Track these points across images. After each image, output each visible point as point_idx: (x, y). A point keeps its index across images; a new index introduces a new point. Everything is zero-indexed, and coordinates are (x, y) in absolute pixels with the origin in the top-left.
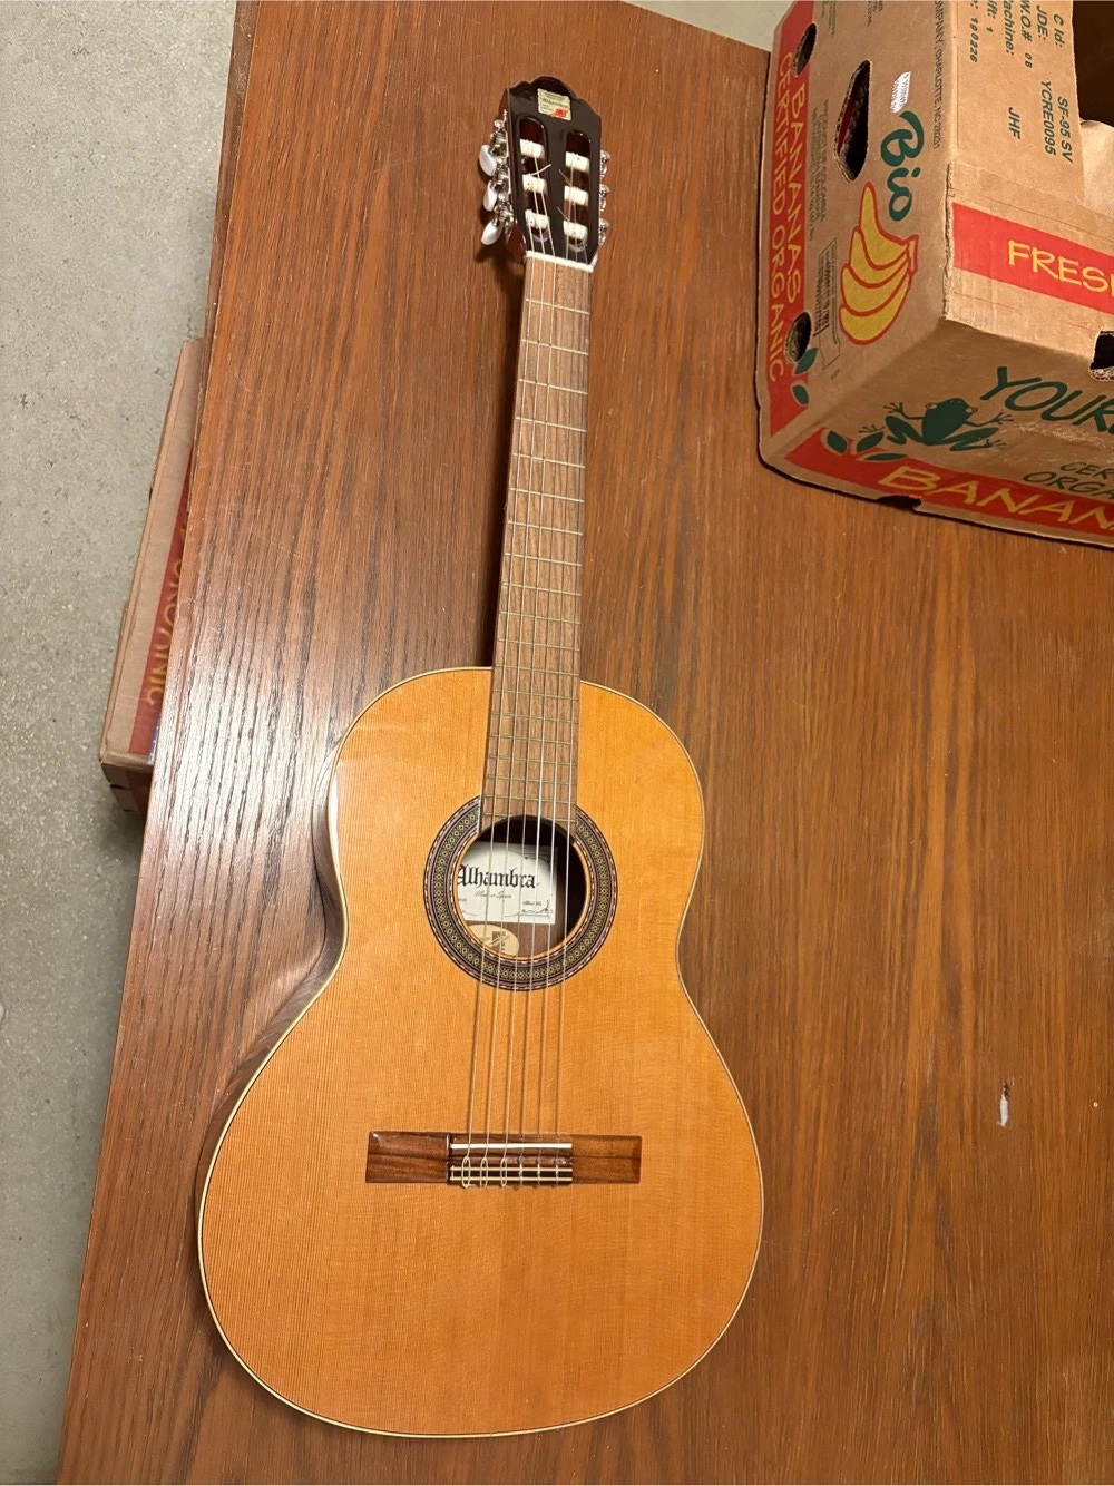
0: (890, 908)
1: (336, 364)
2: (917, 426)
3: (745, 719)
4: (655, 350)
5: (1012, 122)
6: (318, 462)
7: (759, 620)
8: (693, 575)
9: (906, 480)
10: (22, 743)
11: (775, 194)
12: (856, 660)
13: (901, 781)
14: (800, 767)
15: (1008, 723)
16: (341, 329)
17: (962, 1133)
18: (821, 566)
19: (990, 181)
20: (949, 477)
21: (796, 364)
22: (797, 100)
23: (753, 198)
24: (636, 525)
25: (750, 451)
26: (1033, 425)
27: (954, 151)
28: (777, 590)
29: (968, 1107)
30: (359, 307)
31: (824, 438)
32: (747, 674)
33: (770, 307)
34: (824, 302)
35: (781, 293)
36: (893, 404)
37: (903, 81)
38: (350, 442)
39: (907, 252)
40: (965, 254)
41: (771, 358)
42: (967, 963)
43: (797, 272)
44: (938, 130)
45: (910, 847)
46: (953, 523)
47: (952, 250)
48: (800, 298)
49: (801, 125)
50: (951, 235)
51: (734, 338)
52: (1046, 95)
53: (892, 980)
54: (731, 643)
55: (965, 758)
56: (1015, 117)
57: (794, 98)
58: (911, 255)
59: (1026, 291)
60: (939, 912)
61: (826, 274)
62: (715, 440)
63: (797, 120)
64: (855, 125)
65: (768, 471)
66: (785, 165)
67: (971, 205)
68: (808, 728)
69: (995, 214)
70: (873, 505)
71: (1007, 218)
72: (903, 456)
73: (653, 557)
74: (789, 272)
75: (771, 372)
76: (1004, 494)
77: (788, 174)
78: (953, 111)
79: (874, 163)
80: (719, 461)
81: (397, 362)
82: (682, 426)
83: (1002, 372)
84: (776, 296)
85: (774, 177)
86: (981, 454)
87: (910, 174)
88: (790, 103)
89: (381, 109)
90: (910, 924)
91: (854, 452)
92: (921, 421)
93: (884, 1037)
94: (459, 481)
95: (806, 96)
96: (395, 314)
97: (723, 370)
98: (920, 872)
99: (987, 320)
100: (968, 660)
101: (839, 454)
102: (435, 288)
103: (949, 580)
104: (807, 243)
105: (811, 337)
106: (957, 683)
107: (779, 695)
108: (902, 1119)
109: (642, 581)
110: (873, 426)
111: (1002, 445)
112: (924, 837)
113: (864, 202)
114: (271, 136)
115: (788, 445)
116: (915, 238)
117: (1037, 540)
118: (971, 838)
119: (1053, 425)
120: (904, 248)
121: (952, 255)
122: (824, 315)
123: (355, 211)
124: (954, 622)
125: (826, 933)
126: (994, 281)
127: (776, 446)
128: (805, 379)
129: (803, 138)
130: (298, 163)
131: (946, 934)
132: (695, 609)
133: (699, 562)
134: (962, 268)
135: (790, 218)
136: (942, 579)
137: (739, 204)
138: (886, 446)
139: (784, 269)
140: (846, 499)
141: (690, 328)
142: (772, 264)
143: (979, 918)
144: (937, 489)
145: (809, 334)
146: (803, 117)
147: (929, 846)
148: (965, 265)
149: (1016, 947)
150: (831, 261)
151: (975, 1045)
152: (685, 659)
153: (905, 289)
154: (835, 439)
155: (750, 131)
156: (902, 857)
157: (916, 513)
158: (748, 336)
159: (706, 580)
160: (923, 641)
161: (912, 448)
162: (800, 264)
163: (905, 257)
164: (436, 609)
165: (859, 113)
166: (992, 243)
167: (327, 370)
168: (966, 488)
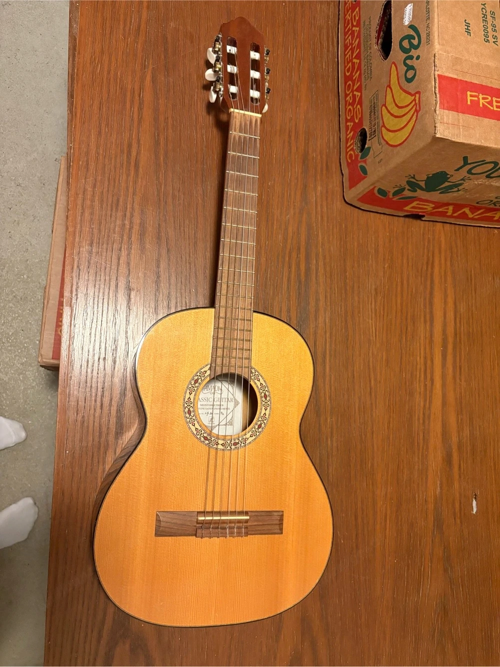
0: (417, 415)
1: (132, 173)
2: (423, 184)
3: (343, 330)
4: (290, 149)
5: (466, 27)
6: (127, 222)
7: (348, 281)
8: (315, 262)
9: (417, 207)
10: (8, 342)
11: (346, 64)
12: (396, 296)
13: (420, 354)
14: (371, 351)
15: (471, 321)
16: (134, 154)
17: (455, 519)
18: (377, 251)
19: (457, 61)
20: (438, 205)
21: (360, 154)
22: (355, 15)
23: (335, 65)
24: (285, 239)
25: (339, 197)
26: (482, 181)
27: (437, 47)
28: (356, 265)
29: (457, 505)
30: (142, 142)
31: (376, 191)
32: (343, 307)
33: (346, 124)
34: (373, 123)
35: (351, 117)
36: (410, 175)
37: (409, 9)
38: (142, 211)
39: (415, 100)
40: (445, 101)
41: (348, 150)
42: (455, 439)
43: (359, 106)
44: (428, 35)
45: (426, 385)
46: (441, 224)
47: (438, 100)
48: (361, 120)
49: (358, 29)
50: (437, 92)
51: (329, 140)
52: (484, 10)
53: (419, 450)
54: (335, 293)
55: (451, 340)
56: (468, 25)
57: (353, 15)
58: (417, 102)
59: (477, 117)
60: (440, 415)
61: (373, 109)
62: (321, 193)
63: (356, 26)
64: (385, 29)
65: (349, 206)
66: (351, 49)
67: (447, 74)
68: (374, 331)
69: (460, 78)
70: (401, 218)
71: (466, 80)
72: (416, 197)
73: (294, 255)
74: (355, 106)
75: (348, 157)
76: (467, 210)
77: (352, 53)
78: (436, 25)
79: (396, 51)
80: (325, 203)
81: (162, 168)
82: (305, 187)
83: (465, 159)
84: (349, 118)
85: (345, 55)
86: (455, 194)
87: (415, 59)
88: (352, 17)
89: (146, 37)
90: (427, 422)
91: (391, 196)
92: (424, 182)
93: (416, 476)
94: (197, 225)
95: (360, 13)
96: (160, 143)
97: (324, 157)
98: (431, 397)
99: (457, 135)
100: (450, 292)
101: (384, 198)
102: (179, 128)
103: (440, 252)
104: (363, 91)
105: (367, 141)
106: (445, 303)
107: (359, 317)
108: (426, 514)
109: (290, 267)
110: (400, 185)
111: (465, 190)
112: (432, 380)
113: (392, 72)
114: (92, 57)
115: (358, 194)
116: (419, 93)
117: (483, 228)
118: (454, 377)
119: (491, 180)
120: (414, 97)
121: (439, 102)
122: (373, 130)
123: (136, 92)
124: (443, 273)
125: (386, 430)
126: (460, 114)
127: (352, 194)
128: (365, 162)
129: (359, 36)
130: (106, 69)
131: (444, 425)
132: (316, 279)
133: (317, 255)
134: (444, 109)
135: (354, 78)
136: (437, 251)
137: (328, 70)
138: (407, 193)
139: (352, 104)
140: (388, 216)
141: (307, 137)
142: (346, 102)
143: (459, 416)
144: (433, 210)
145: (366, 140)
146: (358, 25)
147: (435, 383)
148: (445, 107)
149: (478, 428)
150: (376, 102)
151: (460, 477)
152: (312, 303)
153: (415, 119)
154: (381, 191)
155: (332, 31)
156: (422, 390)
157: (422, 220)
158: (336, 138)
159: (321, 263)
160: (429, 283)
161: (419, 193)
162: (360, 103)
163: (414, 103)
164: (190, 290)
165: (387, 23)
166: (458, 94)
167: (128, 175)
168: (448, 209)
